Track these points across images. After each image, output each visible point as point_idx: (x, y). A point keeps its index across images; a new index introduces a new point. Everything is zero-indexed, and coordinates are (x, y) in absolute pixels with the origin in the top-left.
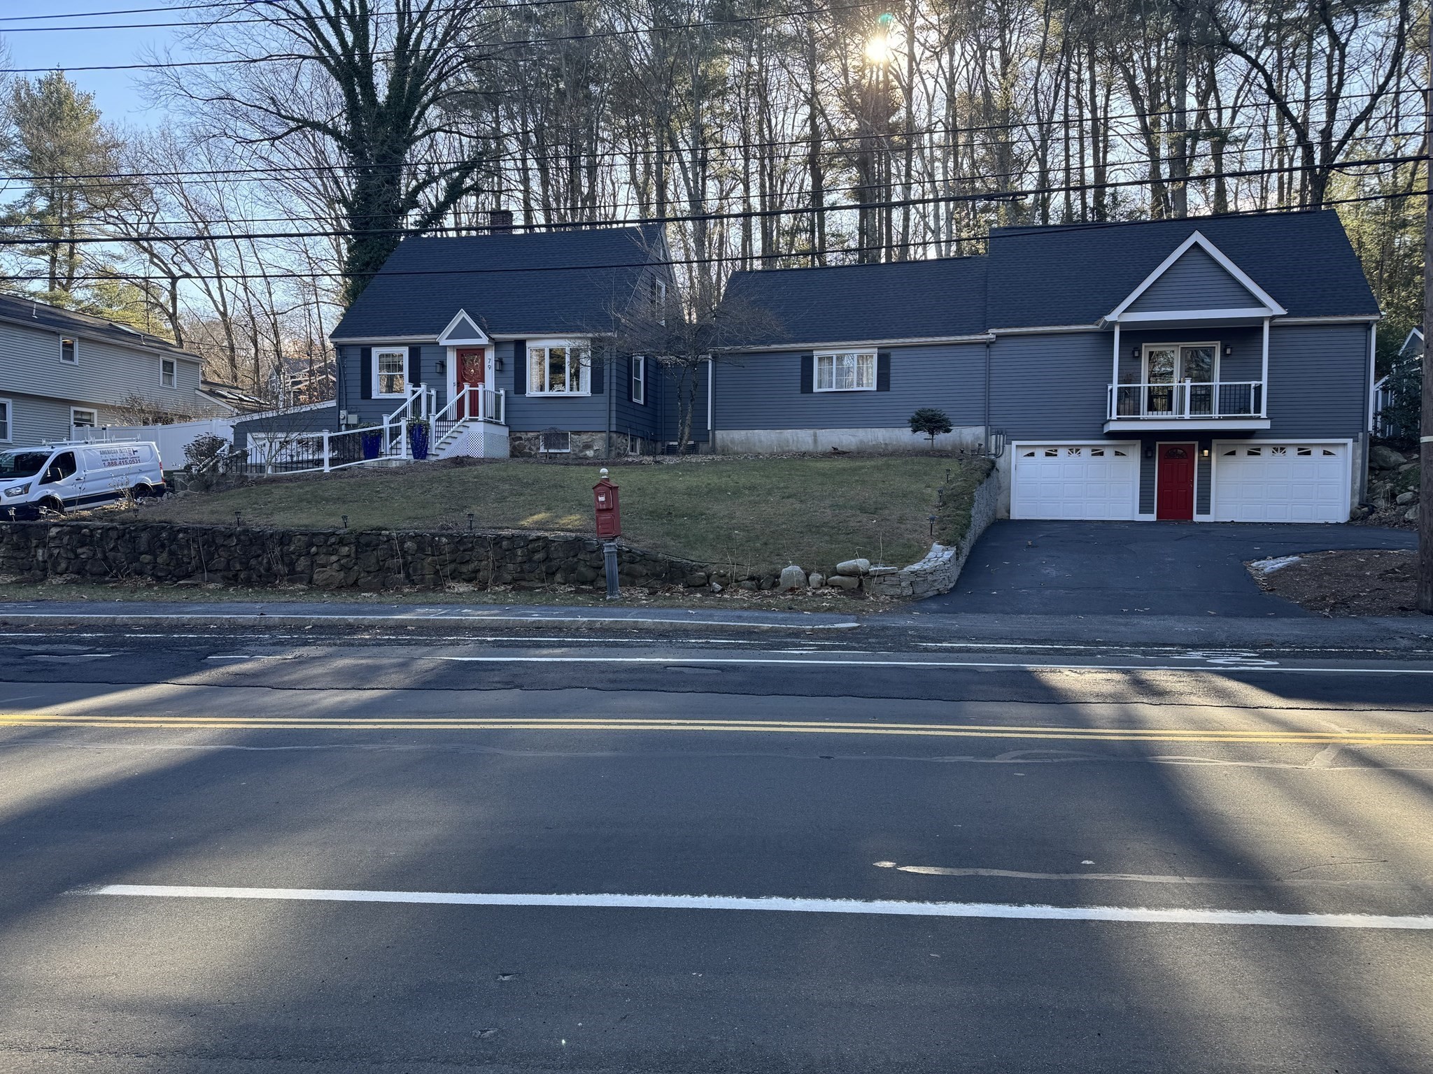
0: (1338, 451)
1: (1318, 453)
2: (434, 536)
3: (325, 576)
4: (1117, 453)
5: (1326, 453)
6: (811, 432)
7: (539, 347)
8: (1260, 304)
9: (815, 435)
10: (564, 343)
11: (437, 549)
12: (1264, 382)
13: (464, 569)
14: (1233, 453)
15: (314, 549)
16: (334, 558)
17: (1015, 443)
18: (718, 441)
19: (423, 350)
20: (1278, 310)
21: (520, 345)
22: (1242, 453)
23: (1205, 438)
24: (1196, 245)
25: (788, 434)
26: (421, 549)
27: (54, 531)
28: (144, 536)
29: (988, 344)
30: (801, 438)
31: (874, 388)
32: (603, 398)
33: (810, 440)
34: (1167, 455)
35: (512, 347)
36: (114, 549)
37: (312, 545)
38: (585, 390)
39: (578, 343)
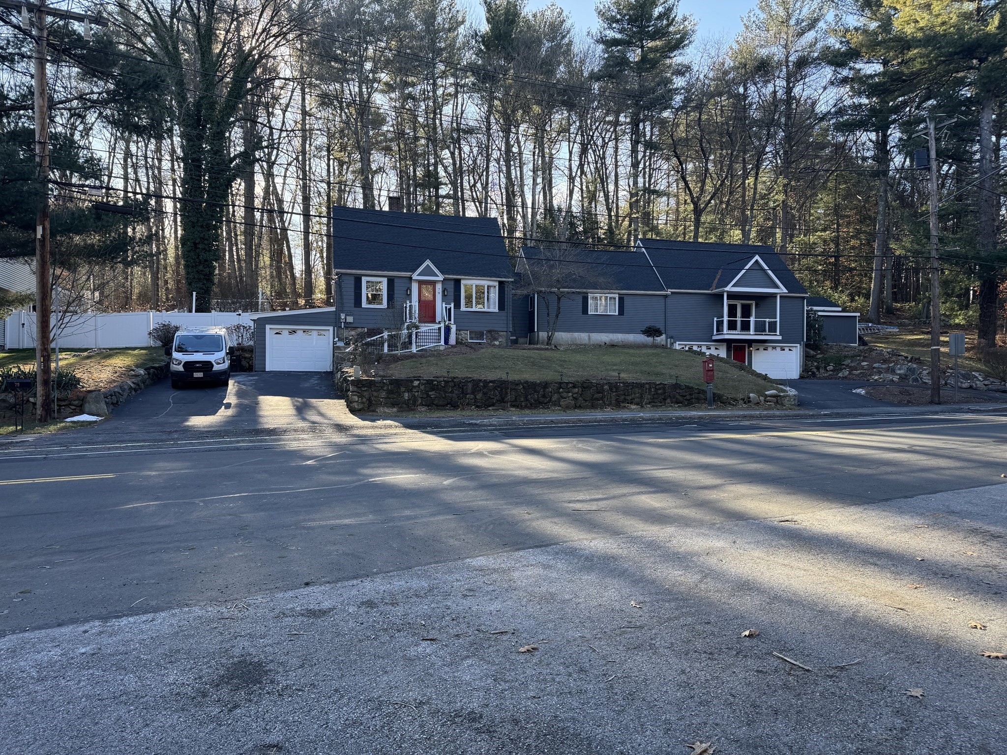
0: (794, 349)
1: (787, 349)
2: (617, 383)
3: (566, 403)
4: (716, 349)
5: (790, 350)
6: (587, 334)
7: (469, 283)
8: (777, 287)
9: (589, 336)
10: (484, 282)
11: (617, 388)
12: (778, 320)
13: (627, 398)
14: (758, 349)
15: (561, 390)
16: (570, 394)
17: (677, 343)
18: (540, 337)
19: (396, 280)
20: (785, 291)
21: (457, 282)
22: (761, 349)
23: (750, 342)
24: (757, 261)
25: (576, 335)
26: (611, 389)
27: (416, 383)
28: (470, 385)
29: (666, 296)
30: (582, 337)
31: (617, 313)
32: (503, 313)
33: (587, 338)
34: (736, 348)
35: (452, 283)
36: (452, 392)
37: (560, 388)
38: (494, 308)
39: (491, 283)
